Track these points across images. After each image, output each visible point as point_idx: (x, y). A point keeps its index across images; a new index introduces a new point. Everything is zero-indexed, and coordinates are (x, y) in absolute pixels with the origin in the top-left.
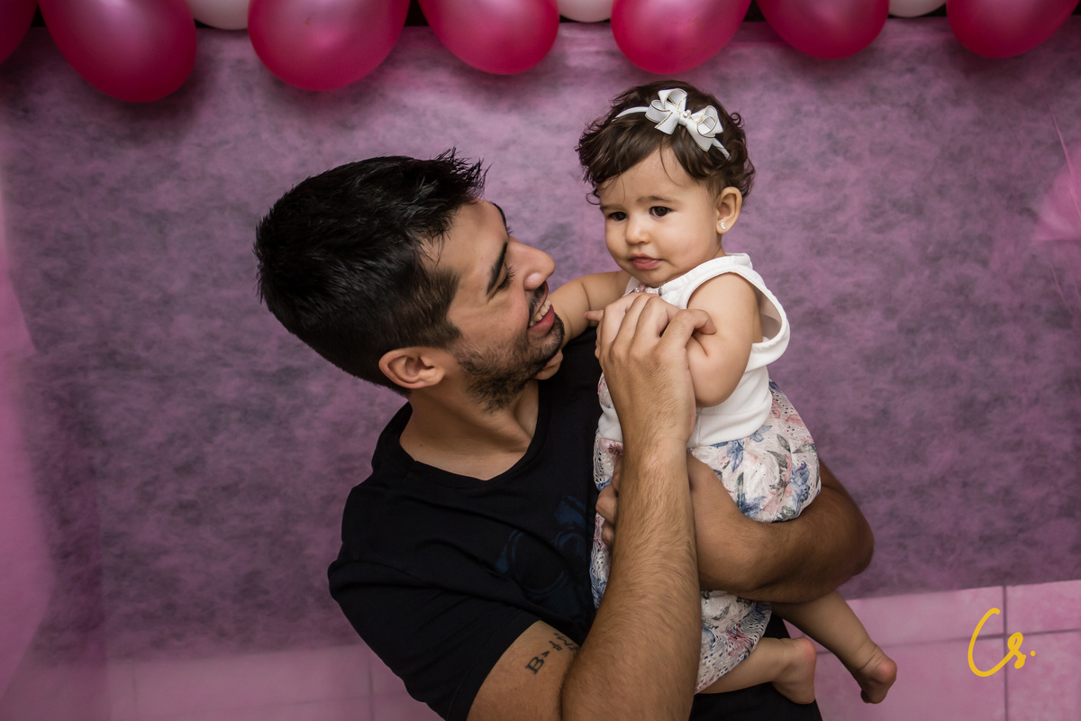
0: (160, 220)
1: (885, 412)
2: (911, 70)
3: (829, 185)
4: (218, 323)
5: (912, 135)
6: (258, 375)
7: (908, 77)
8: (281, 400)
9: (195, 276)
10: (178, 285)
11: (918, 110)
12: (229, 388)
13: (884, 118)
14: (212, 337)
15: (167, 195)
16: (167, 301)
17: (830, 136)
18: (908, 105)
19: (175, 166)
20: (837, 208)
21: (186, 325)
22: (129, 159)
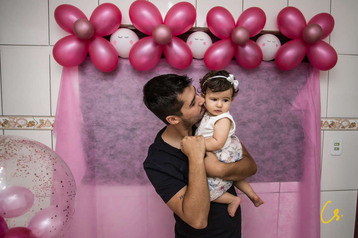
0: (109, 96)
1: (257, 144)
2: (267, 72)
3: (248, 96)
4: (119, 118)
5: (266, 86)
6: (127, 129)
7: (266, 74)
8: (131, 135)
9: (115, 108)
10: (112, 110)
11: (267, 81)
12: (121, 131)
13: (260, 82)
14: (118, 121)
15: (111, 91)
16: (110, 113)
17: (249, 85)
18: (265, 79)
19: (112, 85)
20: (249, 101)
21: (113, 118)
22: (104, 84)
